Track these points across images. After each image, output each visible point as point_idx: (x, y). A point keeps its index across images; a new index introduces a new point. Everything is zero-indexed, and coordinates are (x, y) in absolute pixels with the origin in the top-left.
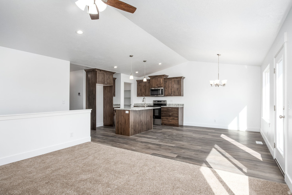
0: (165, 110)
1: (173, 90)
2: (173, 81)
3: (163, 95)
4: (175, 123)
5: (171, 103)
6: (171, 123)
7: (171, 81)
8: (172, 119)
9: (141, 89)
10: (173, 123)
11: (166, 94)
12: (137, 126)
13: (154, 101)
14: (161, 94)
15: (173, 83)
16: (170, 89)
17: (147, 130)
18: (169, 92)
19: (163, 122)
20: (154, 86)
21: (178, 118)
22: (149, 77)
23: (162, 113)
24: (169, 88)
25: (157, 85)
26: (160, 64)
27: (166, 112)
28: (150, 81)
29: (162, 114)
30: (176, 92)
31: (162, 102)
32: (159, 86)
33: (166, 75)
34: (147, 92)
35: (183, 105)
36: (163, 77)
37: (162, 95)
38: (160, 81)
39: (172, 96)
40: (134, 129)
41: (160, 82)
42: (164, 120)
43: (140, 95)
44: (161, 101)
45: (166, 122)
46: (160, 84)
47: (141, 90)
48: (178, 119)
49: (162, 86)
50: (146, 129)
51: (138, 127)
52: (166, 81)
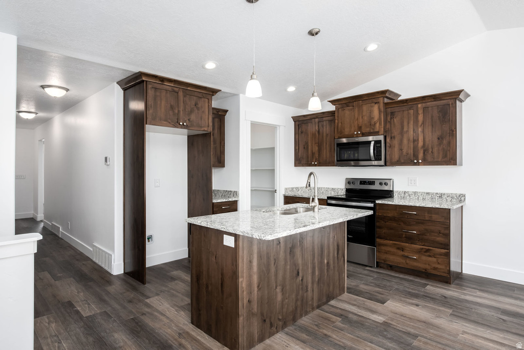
0: (390, 214)
1: (421, 144)
2: (421, 112)
3: (382, 162)
4: (435, 269)
5: (411, 189)
6: (415, 264)
7: (411, 112)
8: (419, 252)
9: (307, 143)
10: (427, 267)
11: (391, 159)
12: (279, 297)
13: (350, 181)
14: (373, 158)
15: (421, 118)
16: (409, 140)
17: (324, 300)
18: (405, 151)
19: (384, 256)
20: (347, 132)
21: (449, 249)
22: (333, 102)
23: (377, 224)
24: (405, 136)
25: (360, 128)
26: (372, 47)
27: (394, 224)
28: (336, 115)
29: (380, 227)
30: (435, 150)
31: (377, 183)
32: (368, 130)
33: (391, 92)
34: (326, 153)
35: (461, 198)
36: (381, 100)
37: (376, 160)
38: (371, 112)
39: (418, 164)
40: (262, 314)
41: (371, 118)
42: (386, 253)
43: (304, 161)
44: (371, 182)
45: (395, 259)
46: (371, 124)
47: (306, 147)
48: (448, 255)
49: (377, 130)
50: (319, 300)
51: (283, 301)
52: (392, 114)
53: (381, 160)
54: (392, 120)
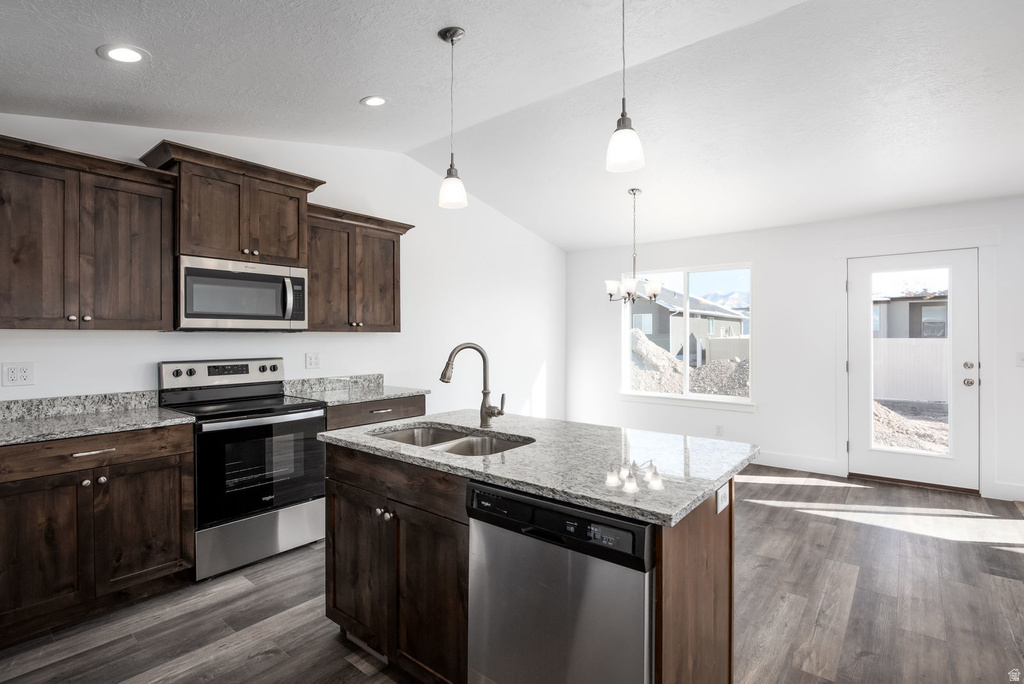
1: (358, 295)
2: (360, 240)
3: (304, 323)
11: (312, 318)
13: (178, 369)
15: (360, 250)
18: (335, 304)
28: (184, 189)
32: (273, 251)
37: (292, 318)
38: (280, 213)
39: (355, 329)
41: (280, 227)
44: (240, 367)
46: (281, 241)
49: (292, 255)
52: (314, 230)
53: (303, 319)
54: (313, 242)
